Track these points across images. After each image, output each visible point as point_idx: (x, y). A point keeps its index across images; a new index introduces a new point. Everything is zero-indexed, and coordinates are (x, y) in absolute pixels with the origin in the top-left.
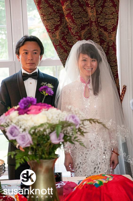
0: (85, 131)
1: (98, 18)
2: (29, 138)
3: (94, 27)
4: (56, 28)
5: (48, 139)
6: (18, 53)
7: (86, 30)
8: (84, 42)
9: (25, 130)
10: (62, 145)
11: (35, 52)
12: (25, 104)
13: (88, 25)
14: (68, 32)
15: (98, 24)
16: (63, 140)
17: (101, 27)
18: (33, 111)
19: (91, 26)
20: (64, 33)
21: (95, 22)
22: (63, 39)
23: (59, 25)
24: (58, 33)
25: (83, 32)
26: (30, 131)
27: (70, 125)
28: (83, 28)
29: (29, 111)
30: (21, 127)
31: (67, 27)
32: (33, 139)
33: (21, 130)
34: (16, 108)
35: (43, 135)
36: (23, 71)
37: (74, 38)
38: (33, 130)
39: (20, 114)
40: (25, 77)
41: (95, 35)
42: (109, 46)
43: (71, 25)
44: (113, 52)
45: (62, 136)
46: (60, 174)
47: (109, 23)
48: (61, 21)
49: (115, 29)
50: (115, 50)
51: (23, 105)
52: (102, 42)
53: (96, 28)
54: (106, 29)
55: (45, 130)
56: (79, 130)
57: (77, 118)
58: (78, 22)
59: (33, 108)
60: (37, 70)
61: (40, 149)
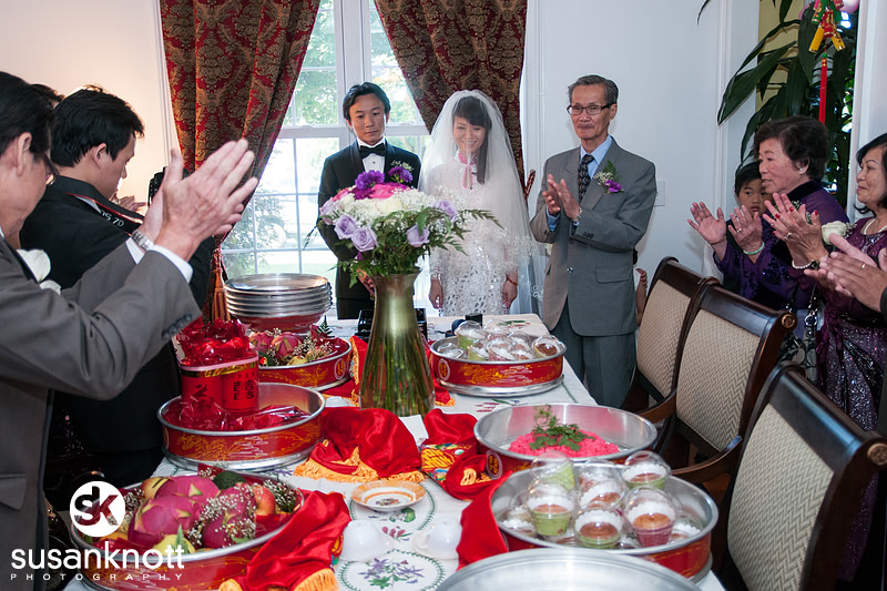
0: (465, 228)
1: (490, 55)
2: (372, 236)
3: (483, 71)
4: (420, 71)
5: (405, 239)
6: (347, 116)
7: (469, 75)
8: (466, 93)
9: (365, 223)
10: (427, 252)
11: (375, 111)
12: (365, 182)
13: (473, 67)
14: (439, 79)
15: (489, 66)
16: (427, 241)
17: (495, 71)
18: (380, 193)
19: (478, 68)
20: (432, 80)
21: (485, 62)
22: (431, 89)
23: (425, 66)
24: (422, 79)
25: (464, 79)
26: (374, 225)
27: (439, 216)
28: (464, 71)
29: (371, 193)
30: (358, 219)
31: (438, 70)
32: (378, 238)
33: (360, 223)
34: (350, 189)
35: (396, 233)
36: (361, 143)
37: (450, 88)
38: (379, 225)
39: (356, 198)
40: (365, 152)
41: (486, 83)
42: (508, 103)
43: (444, 65)
44: (515, 113)
45: (427, 234)
46: (422, 310)
47: (509, 64)
48: (427, 59)
49: (518, 74)
50: (517, 109)
51: (362, 183)
52: (495, 96)
53: (487, 72)
54: (502, 75)
55: (398, 224)
56: (456, 229)
57: (452, 206)
58: (457, 61)
59: (379, 188)
60: (383, 141)
61: (390, 256)
